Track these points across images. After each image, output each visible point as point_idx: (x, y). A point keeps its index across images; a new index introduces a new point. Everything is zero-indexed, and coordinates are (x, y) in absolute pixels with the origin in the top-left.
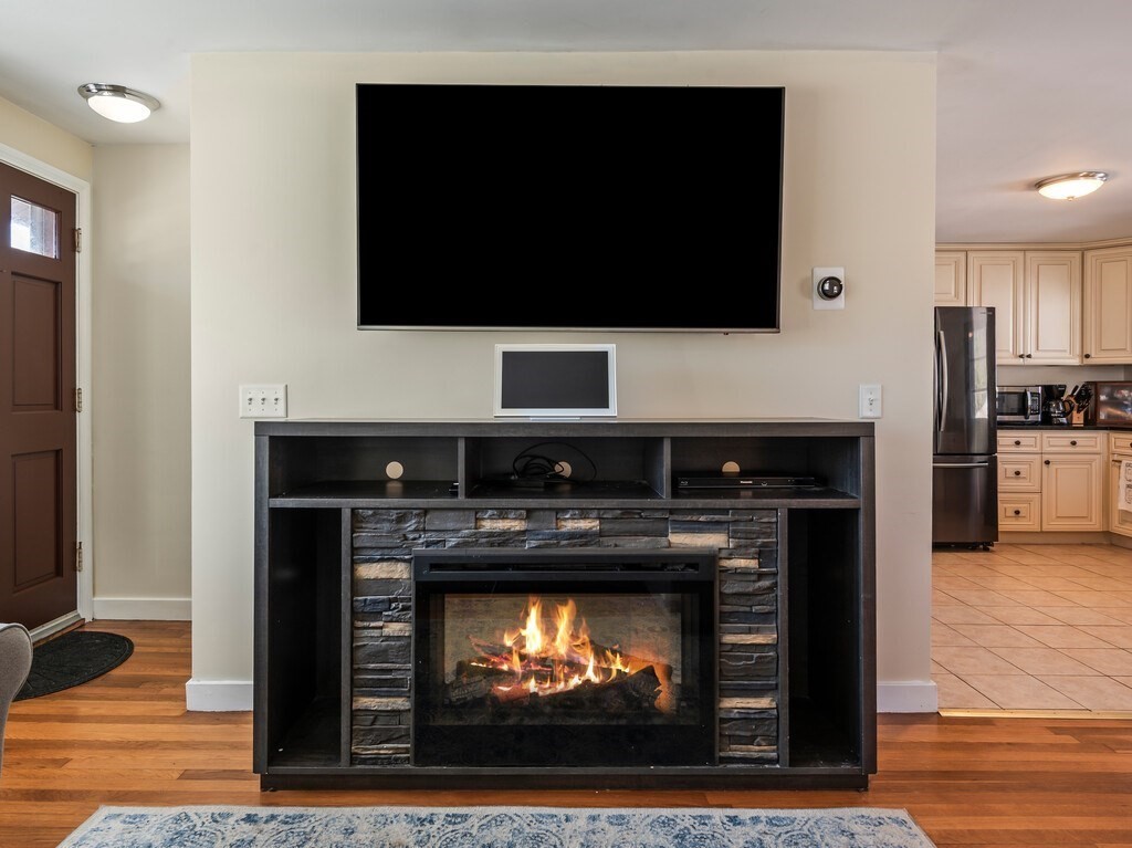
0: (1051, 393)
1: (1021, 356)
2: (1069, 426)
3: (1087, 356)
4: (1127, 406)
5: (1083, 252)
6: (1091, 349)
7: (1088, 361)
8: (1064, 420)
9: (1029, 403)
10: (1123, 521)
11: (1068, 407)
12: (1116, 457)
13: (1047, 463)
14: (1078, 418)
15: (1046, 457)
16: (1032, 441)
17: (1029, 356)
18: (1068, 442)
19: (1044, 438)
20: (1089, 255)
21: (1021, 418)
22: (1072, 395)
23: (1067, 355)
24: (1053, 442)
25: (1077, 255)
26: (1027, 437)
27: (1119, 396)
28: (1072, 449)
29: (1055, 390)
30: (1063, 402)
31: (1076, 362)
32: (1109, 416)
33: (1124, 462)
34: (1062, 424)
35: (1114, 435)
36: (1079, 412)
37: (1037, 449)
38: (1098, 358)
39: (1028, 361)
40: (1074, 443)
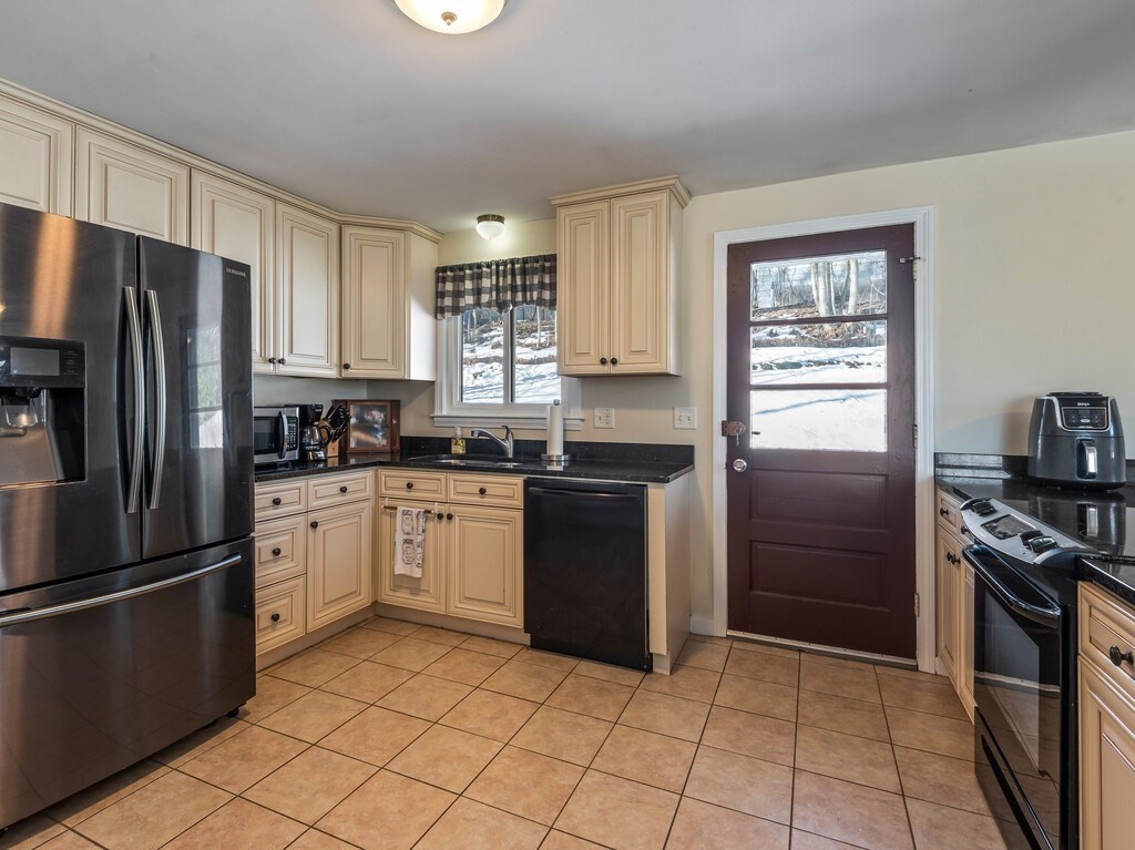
0: (308, 416)
1: (272, 361)
2: (328, 466)
3: (347, 367)
4: (377, 430)
5: (341, 226)
6: (349, 358)
7: (347, 374)
8: (321, 455)
9: (286, 433)
10: (396, 587)
11: (325, 434)
12: (387, 502)
13: (314, 525)
14: (333, 449)
15: (313, 517)
16: (292, 495)
17: (281, 361)
18: (335, 489)
19: (311, 487)
20: (348, 231)
21: (274, 458)
22: (326, 419)
23: (324, 362)
24: (322, 491)
25: (334, 228)
26: (290, 489)
27: (368, 418)
28: (343, 498)
29: (310, 413)
30: (319, 429)
31: (333, 373)
32: (359, 442)
33: (400, 509)
34: (319, 461)
35: (384, 473)
36: (334, 442)
37: (301, 507)
38: (358, 371)
39: (282, 369)
40: (344, 490)
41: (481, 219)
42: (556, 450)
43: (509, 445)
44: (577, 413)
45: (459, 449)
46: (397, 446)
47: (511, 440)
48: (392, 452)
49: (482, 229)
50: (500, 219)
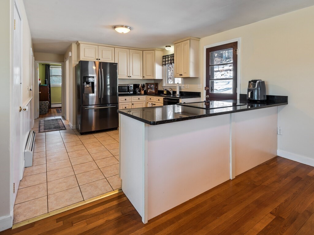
0: (136, 86)
1: (129, 77)
2: (140, 94)
3: (144, 77)
4: (153, 89)
5: (143, 51)
7: (144, 78)
9: (130, 89)
11: (140, 89)
14: (143, 92)
15: (133, 103)
16: (129, 99)
17: (131, 77)
18: (137, 98)
20: (144, 52)
22: (141, 87)
23: (140, 76)
24: (134, 99)
25: (142, 52)
27: (151, 86)
28: (138, 100)
31: (142, 78)
32: (150, 91)
35: (148, 96)
36: (143, 91)
37: (130, 101)
38: (146, 78)
39: (130, 78)
40: (139, 99)
41: (166, 46)
42: (178, 93)
43: (171, 92)
44: (183, 86)
45: (165, 93)
46: (157, 92)
47: (172, 91)
48: (156, 93)
49: (167, 49)
50: (170, 46)
